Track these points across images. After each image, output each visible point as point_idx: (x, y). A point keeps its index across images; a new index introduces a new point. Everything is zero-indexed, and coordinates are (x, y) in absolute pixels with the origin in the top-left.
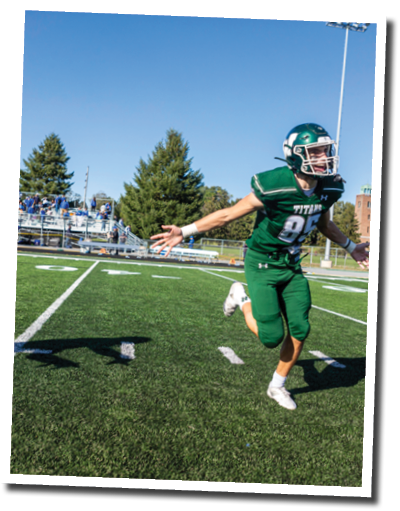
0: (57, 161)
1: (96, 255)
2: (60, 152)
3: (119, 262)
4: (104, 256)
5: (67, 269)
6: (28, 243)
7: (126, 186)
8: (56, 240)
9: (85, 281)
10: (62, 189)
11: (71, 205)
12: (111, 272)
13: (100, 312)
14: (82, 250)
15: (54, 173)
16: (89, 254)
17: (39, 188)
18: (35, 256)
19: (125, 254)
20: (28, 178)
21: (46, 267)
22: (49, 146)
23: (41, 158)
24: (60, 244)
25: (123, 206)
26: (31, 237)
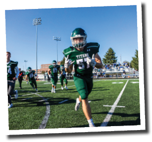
0: (112, 54)
1: (127, 78)
2: (113, 52)
3: (134, 79)
4: (130, 78)
5: (120, 83)
6: (108, 77)
7: (133, 58)
8: (115, 75)
9: (127, 86)
10: (115, 61)
11: (118, 65)
12: (134, 83)
13: (135, 95)
14: (123, 77)
15: (112, 58)
16: (125, 78)
17: (109, 62)
18: (111, 80)
19: (135, 77)
20: (106, 60)
21: (115, 83)
22: (110, 51)
23: (108, 54)
24: (116, 76)
25: (133, 63)
26: (108, 75)
